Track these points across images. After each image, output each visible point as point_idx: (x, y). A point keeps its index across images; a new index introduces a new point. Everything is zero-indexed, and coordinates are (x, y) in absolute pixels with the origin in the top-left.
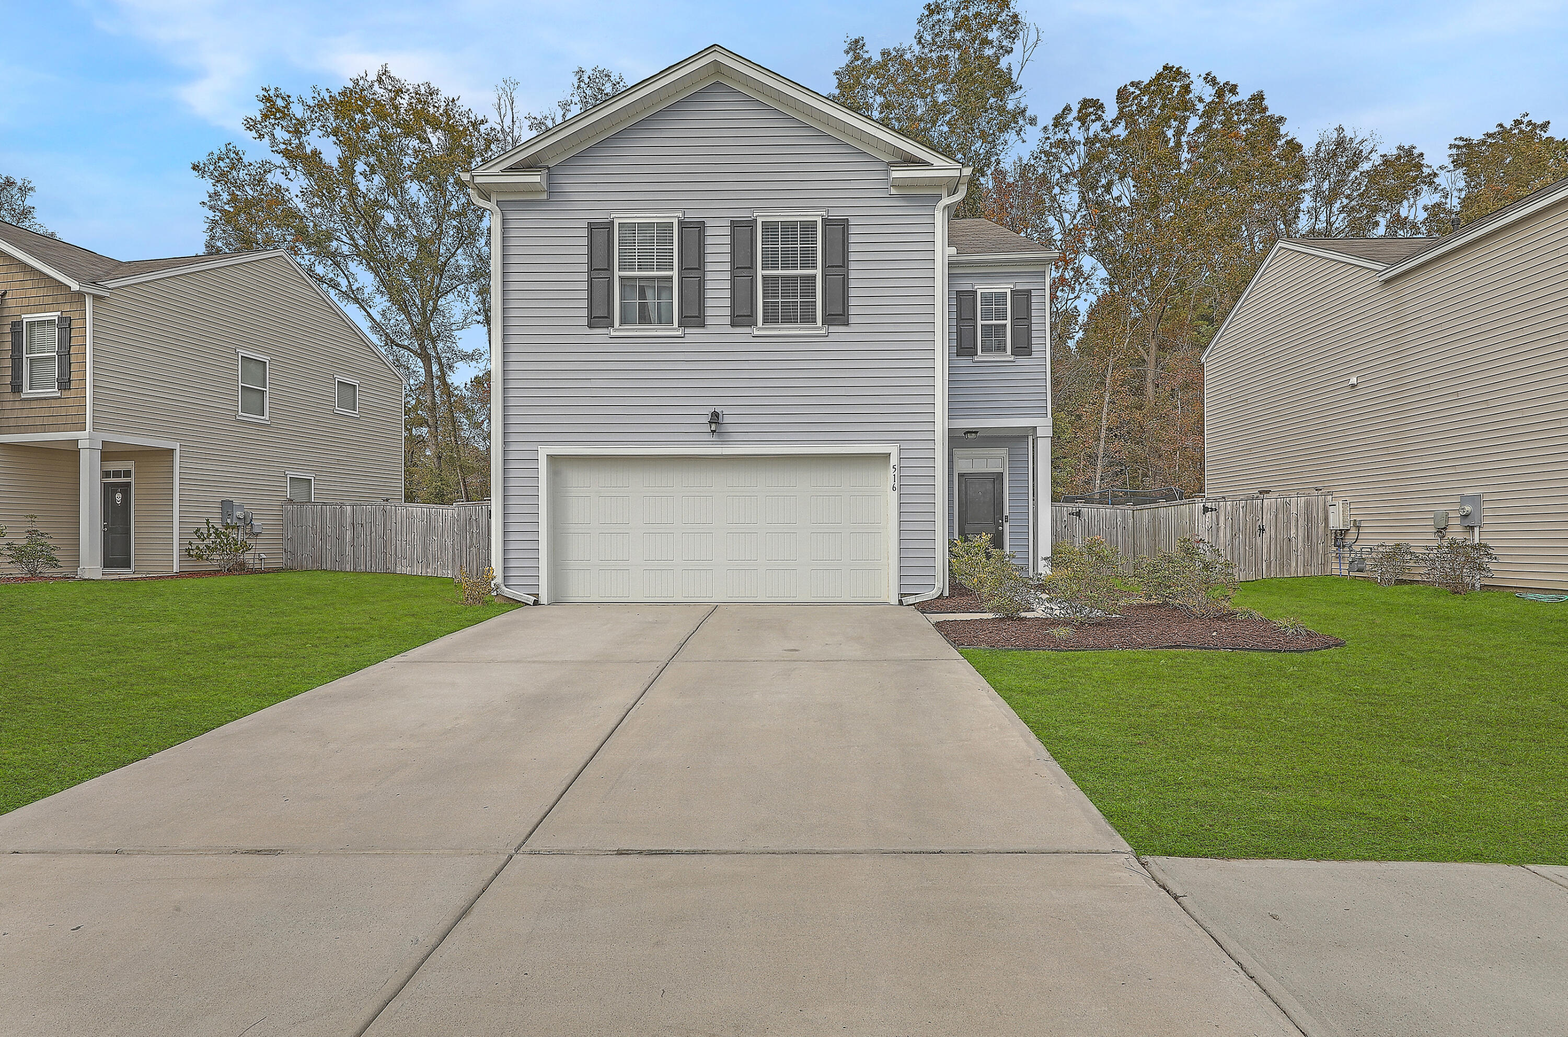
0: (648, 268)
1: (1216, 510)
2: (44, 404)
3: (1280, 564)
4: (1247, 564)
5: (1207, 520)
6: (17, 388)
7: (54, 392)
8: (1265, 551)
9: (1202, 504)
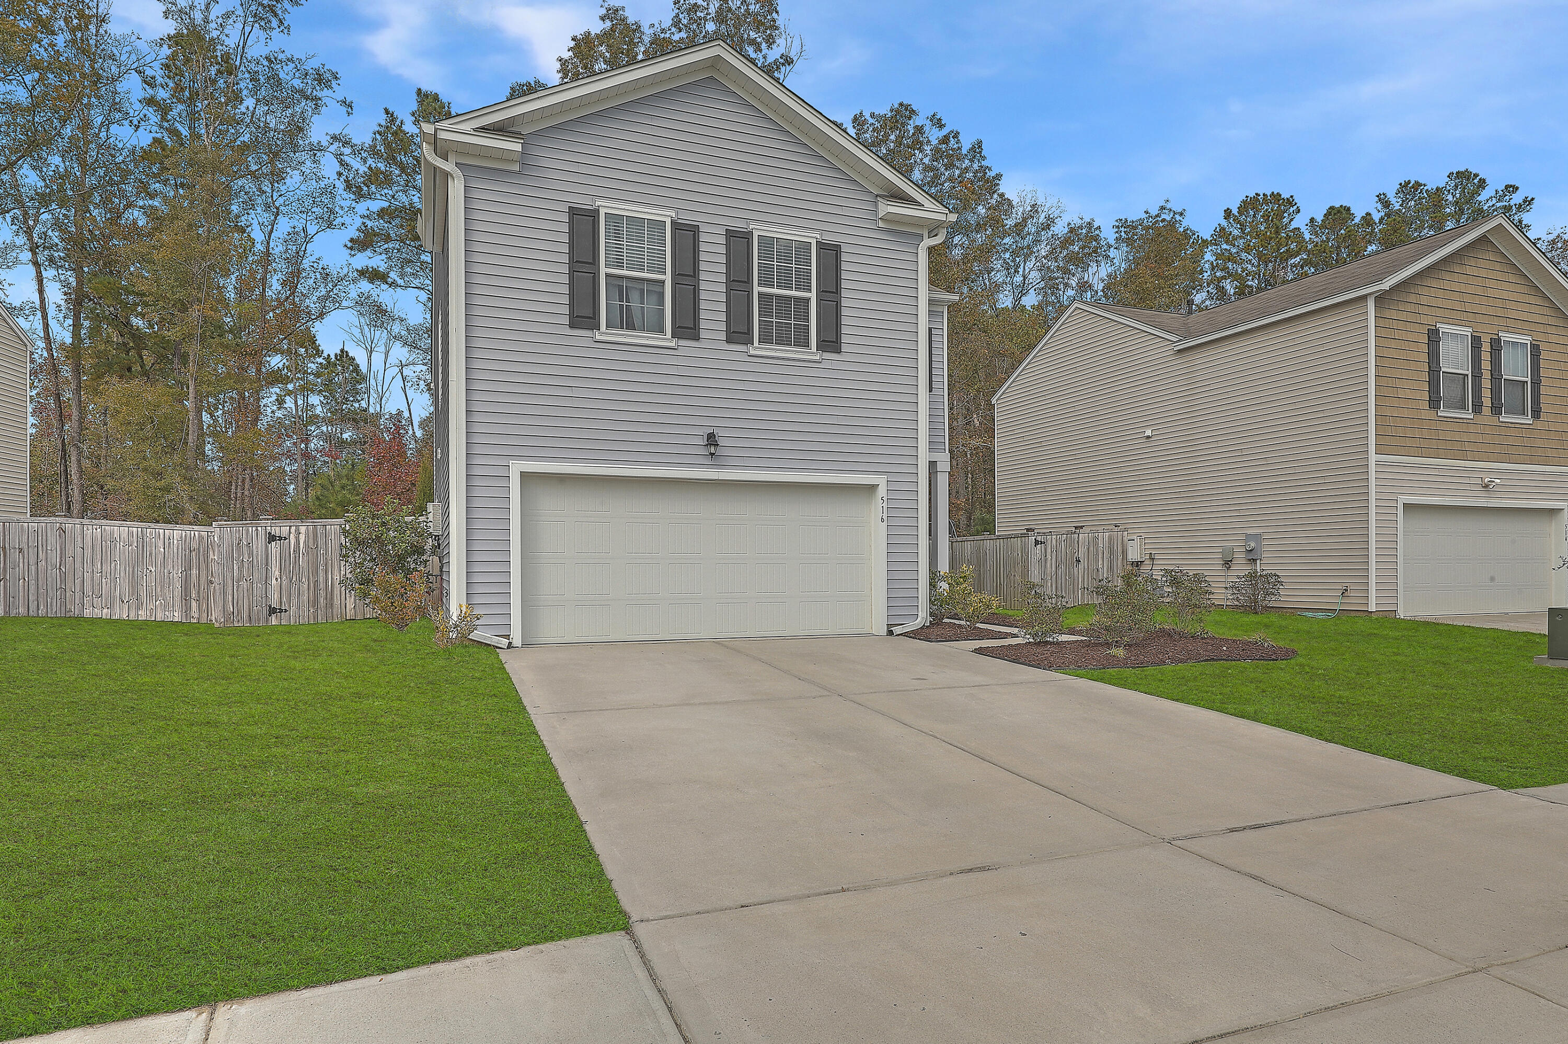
0: (634, 268)
1: (1044, 543)
4: (1067, 592)
8: (1080, 580)
9: (1034, 537)
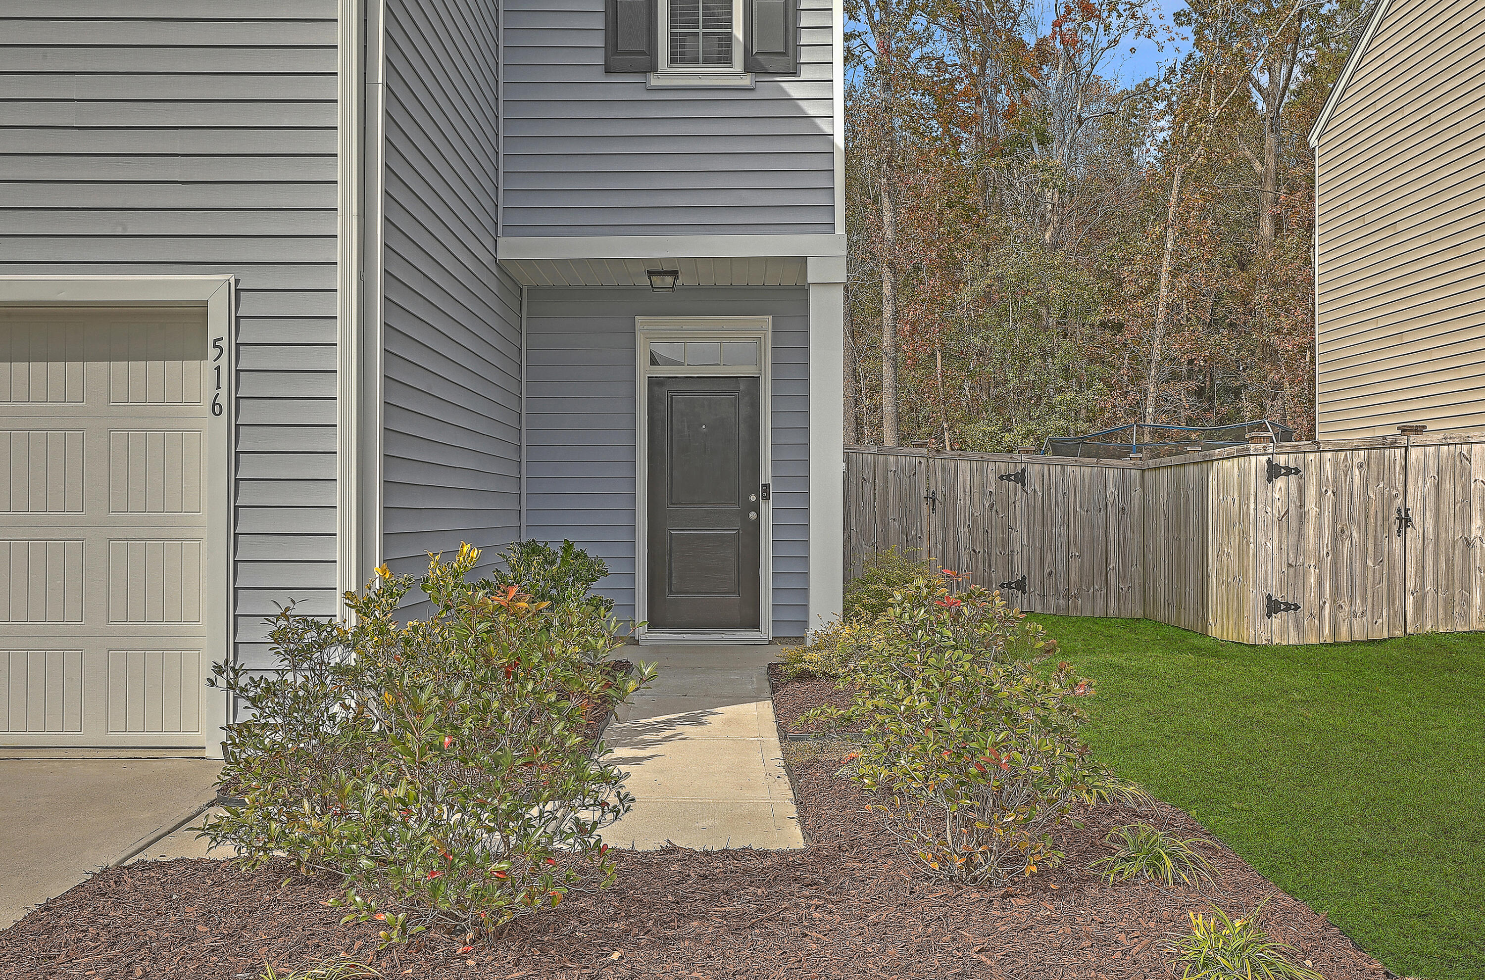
1: (1297, 471)
3: (1445, 600)
4: (1370, 601)
5: (1276, 496)
8: (1411, 569)
9: (1265, 458)
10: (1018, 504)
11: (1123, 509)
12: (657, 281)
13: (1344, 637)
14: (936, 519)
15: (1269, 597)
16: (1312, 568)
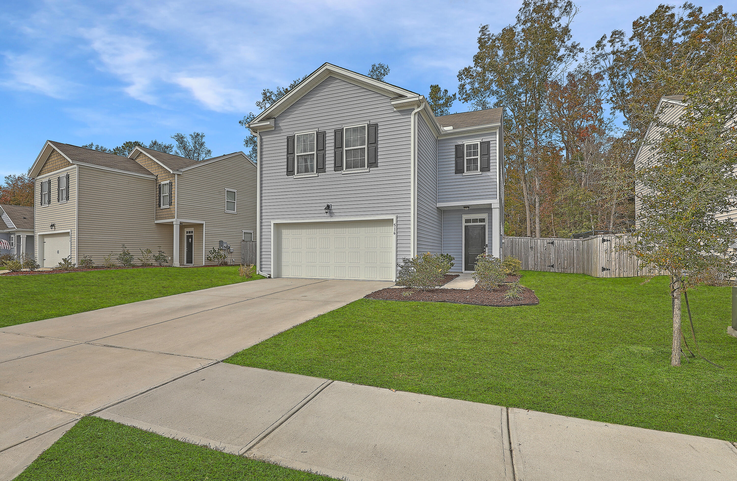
0: (305, 152)
1: (610, 240)
2: (166, 210)
4: (628, 268)
5: (604, 246)
6: (160, 206)
7: (168, 206)
9: (602, 238)
10: (552, 249)
11: (578, 250)
12: (465, 209)
13: (622, 276)
14: (533, 252)
15: (603, 267)
16: (614, 261)
